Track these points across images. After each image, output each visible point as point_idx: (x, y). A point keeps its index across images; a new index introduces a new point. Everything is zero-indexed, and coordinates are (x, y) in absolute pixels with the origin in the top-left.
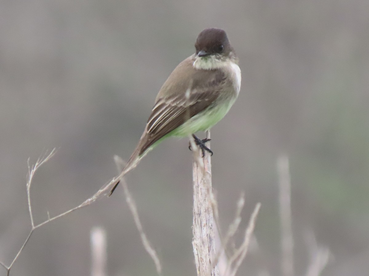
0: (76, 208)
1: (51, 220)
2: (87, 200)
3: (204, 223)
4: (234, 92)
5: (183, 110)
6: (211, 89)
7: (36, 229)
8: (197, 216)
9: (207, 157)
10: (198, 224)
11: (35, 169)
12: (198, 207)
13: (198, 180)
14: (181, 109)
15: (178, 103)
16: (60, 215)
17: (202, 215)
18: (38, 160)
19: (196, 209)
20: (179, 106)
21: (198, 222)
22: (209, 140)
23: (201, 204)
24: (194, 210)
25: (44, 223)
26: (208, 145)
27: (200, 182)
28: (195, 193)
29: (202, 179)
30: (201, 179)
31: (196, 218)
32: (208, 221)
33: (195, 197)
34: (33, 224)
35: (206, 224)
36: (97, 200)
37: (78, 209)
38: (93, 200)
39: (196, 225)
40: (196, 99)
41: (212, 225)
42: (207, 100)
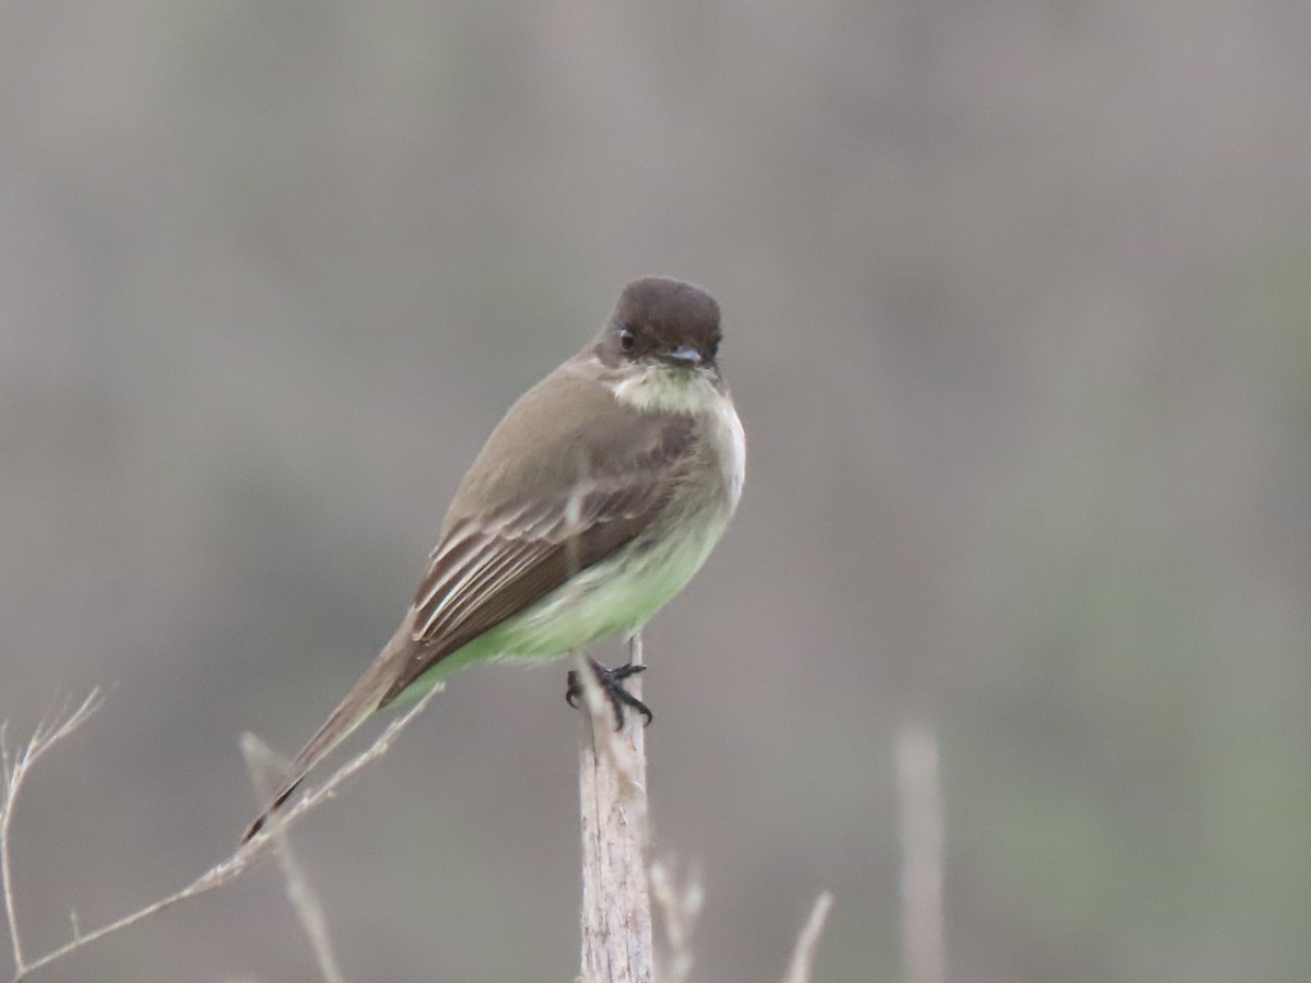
0: (174, 898)
1: (83, 941)
2: (212, 872)
3: (620, 963)
4: (722, 493)
5: (543, 551)
6: (647, 476)
7: (30, 974)
8: (595, 943)
9: (632, 729)
10: (600, 969)
11: (26, 763)
12: (599, 909)
13: (597, 811)
14: (537, 549)
15: (528, 528)
16: (117, 925)
17: (611, 938)
18: (38, 732)
19: (590, 917)
20: (531, 539)
21: (598, 963)
22: (638, 669)
23: (609, 898)
24: (586, 919)
25: (57, 954)
26: (634, 687)
27: (605, 820)
28: (589, 858)
29: (614, 810)
30: (609, 808)
31: (592, 947)
32: (634, 957)
33: (587, 872)
34: (18, 956)
35: (629, 969)
36: (246, 869)
37: (182, 901)
38: (233, 871)
39: (593, 975)
40: (595, 513)
41: (647, 973)
42: (629, 516)
